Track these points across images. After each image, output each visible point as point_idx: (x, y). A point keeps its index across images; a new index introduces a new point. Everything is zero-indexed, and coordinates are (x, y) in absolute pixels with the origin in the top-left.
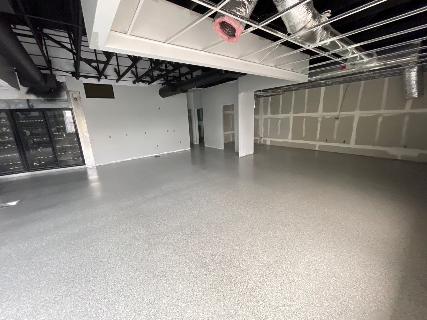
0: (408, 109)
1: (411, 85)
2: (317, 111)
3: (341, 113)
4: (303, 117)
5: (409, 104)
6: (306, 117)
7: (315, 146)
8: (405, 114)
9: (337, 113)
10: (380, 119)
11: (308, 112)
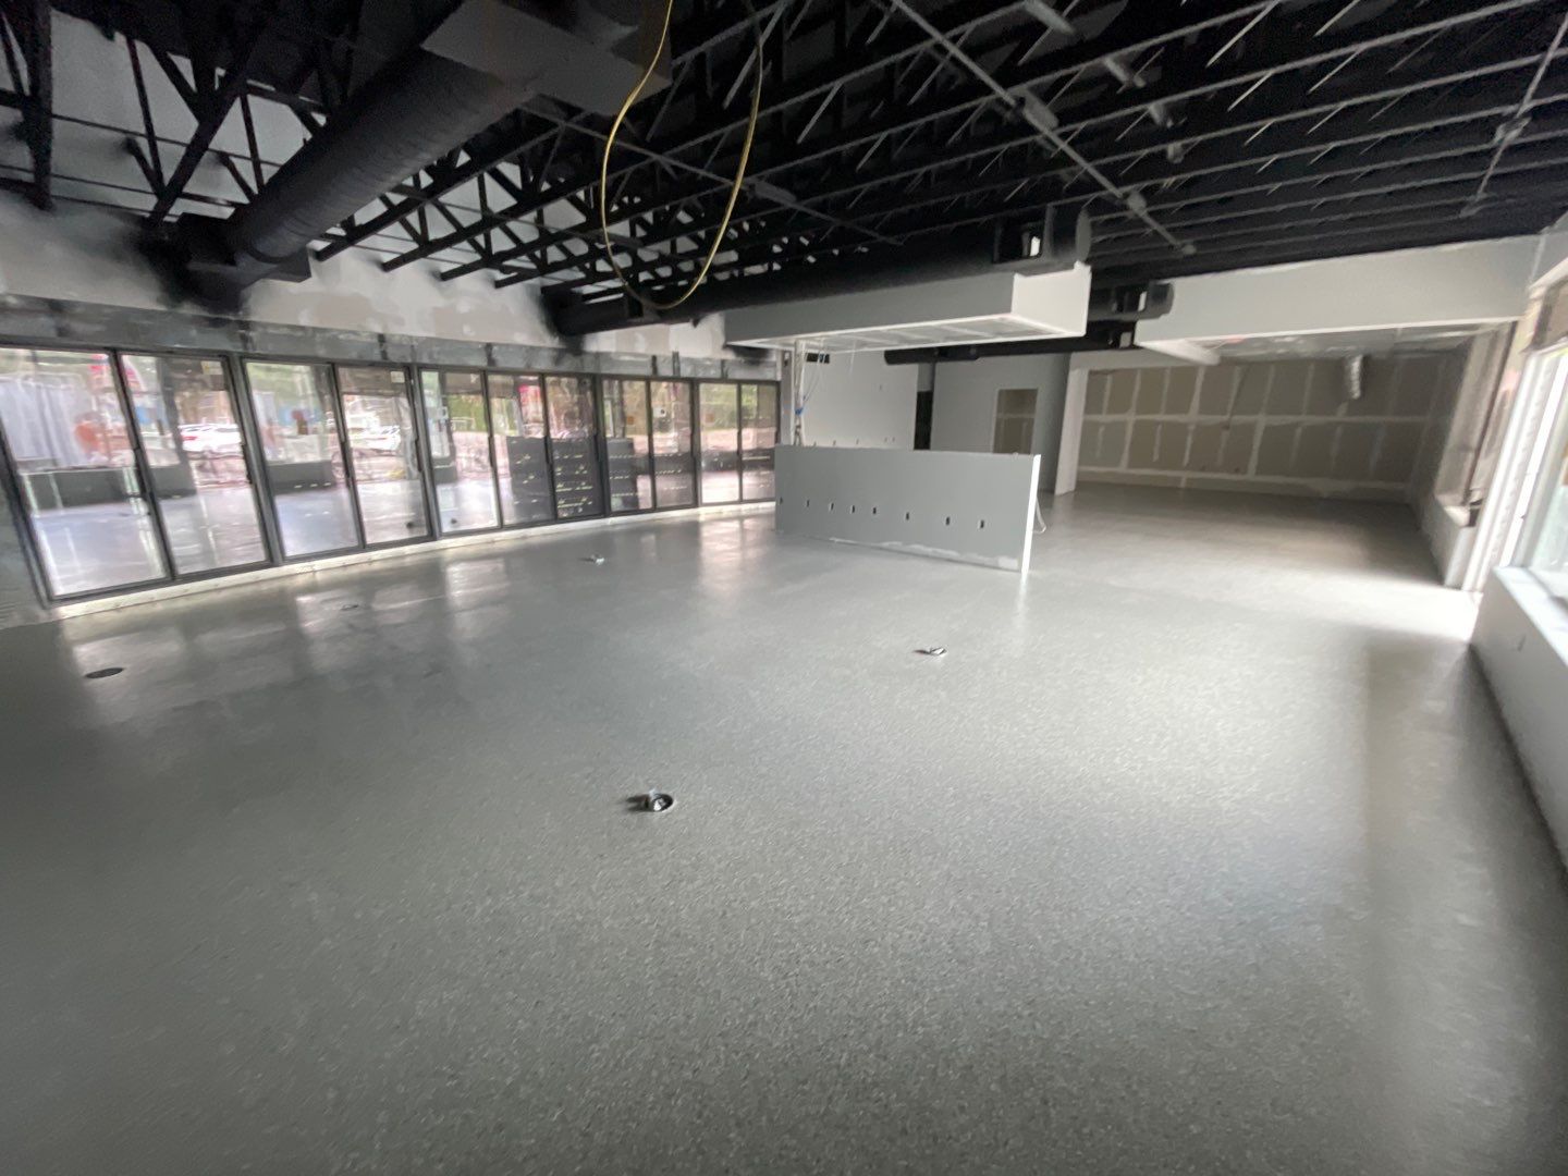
0: (1341, 414)
1: (1351, 381)
2: (1186, 411)
3: (1236, 418)
4: (1158, 423)
5: (1343, 408)
6: (1162, 423)
7: (1178, 479)
8: (1339, 423)
9: (1225, 418)
10: (1299, 431)
11: (1168, 412)
